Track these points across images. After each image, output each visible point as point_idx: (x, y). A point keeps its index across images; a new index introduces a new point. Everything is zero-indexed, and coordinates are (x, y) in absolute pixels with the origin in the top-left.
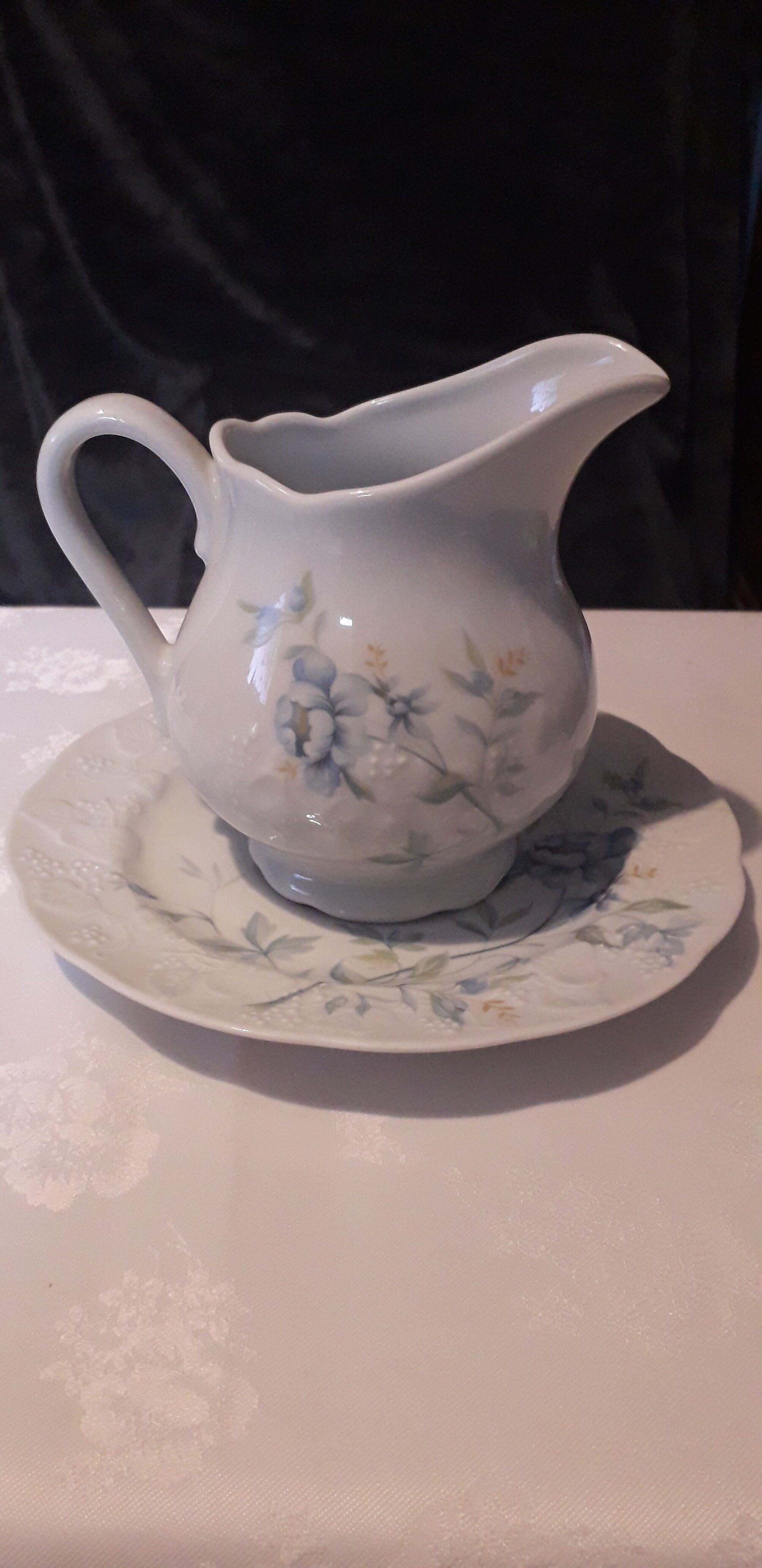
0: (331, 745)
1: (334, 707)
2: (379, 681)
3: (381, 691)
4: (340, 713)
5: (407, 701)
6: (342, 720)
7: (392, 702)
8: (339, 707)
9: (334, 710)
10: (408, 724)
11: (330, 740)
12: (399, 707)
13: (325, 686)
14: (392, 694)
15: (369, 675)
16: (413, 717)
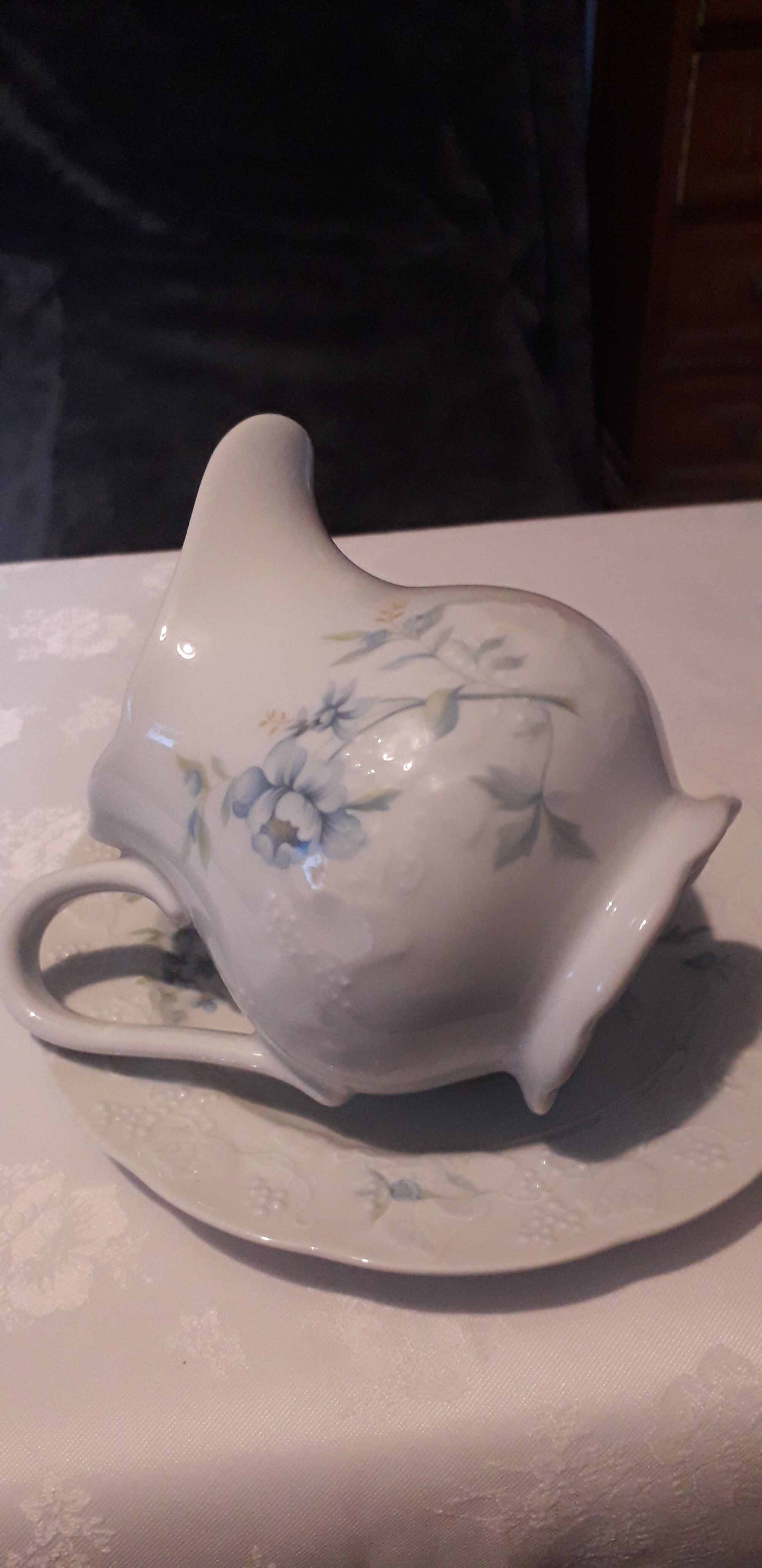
0: (314, 806)
1: (284, 785)
2: (291, 728)
3: (301, 729)
4: (292, 781)
5: (328, 707)
6: (299, 782)
7: (317, 722)
8: (287, 782)
9: (286, 787)
10: (346, 716)
11: (309, 805)
12: (325, 718)
13: (265, 785)
14: (311, 718)
15: (283, 733)
16: (343, 709)
